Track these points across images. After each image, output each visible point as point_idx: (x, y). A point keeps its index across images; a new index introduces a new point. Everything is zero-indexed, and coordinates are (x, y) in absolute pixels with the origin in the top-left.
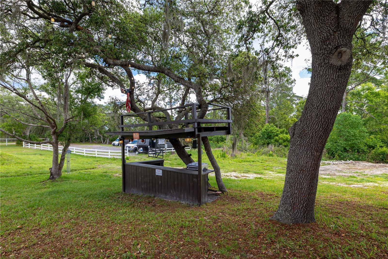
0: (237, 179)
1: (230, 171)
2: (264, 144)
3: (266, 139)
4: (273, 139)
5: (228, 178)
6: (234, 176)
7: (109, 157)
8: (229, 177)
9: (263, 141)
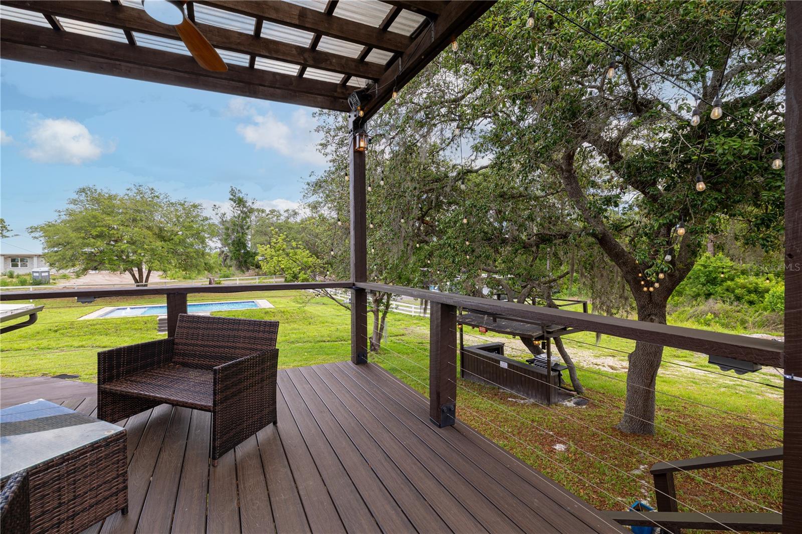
0: (612, 371)
1: (604, 356)
2: (698, 295)
3: (704, 285)
4: (721, 285)
5: (597, 367)
6: (609, 366)
7: (413, 314)
8: (599, 367)
9: (694, 289)
